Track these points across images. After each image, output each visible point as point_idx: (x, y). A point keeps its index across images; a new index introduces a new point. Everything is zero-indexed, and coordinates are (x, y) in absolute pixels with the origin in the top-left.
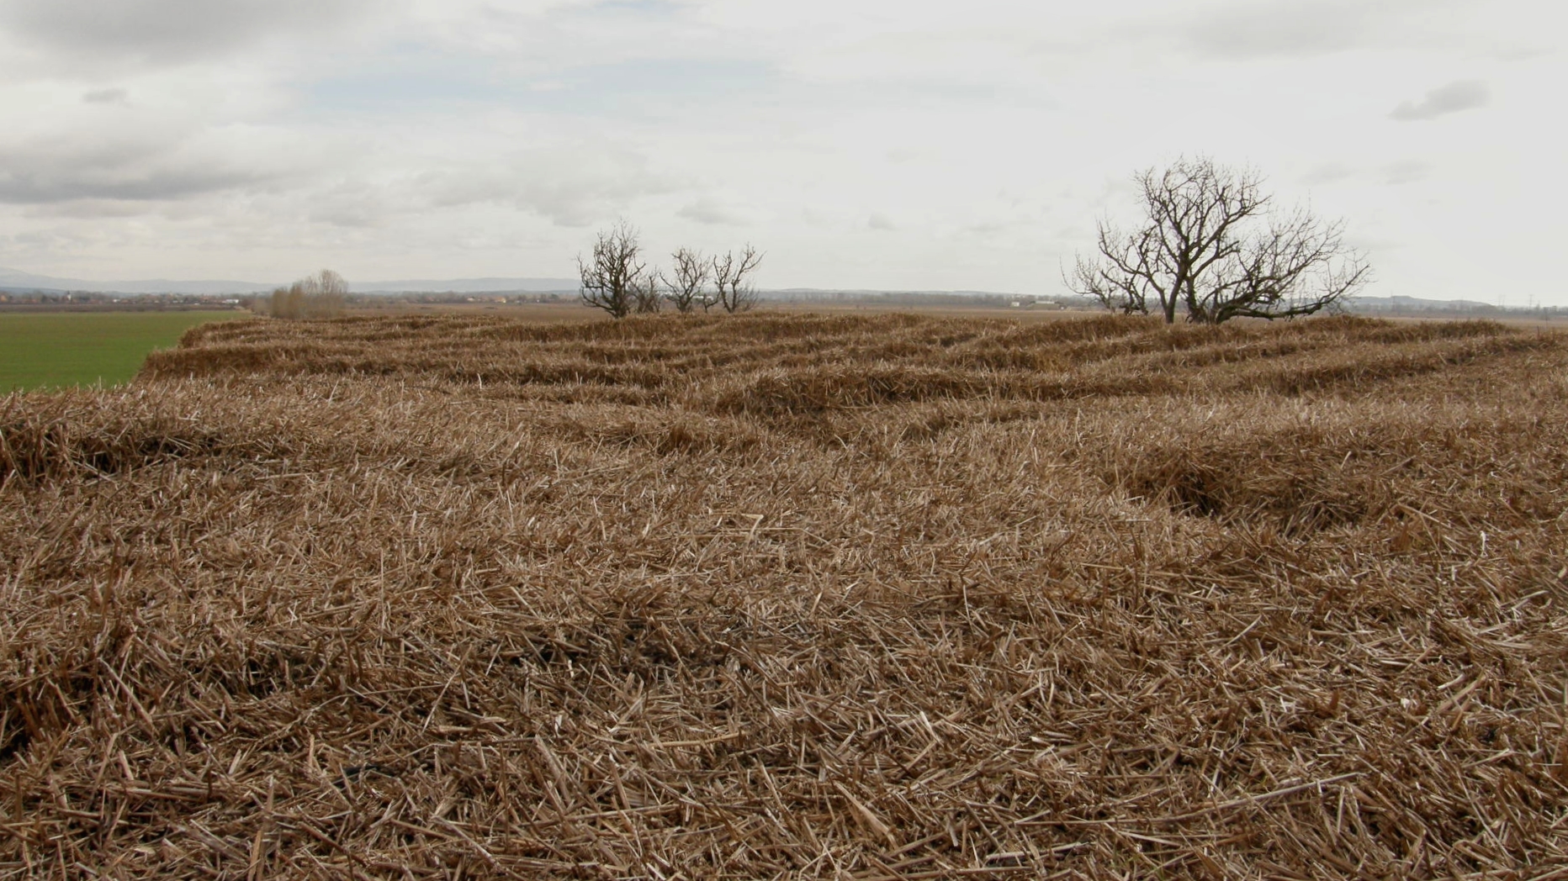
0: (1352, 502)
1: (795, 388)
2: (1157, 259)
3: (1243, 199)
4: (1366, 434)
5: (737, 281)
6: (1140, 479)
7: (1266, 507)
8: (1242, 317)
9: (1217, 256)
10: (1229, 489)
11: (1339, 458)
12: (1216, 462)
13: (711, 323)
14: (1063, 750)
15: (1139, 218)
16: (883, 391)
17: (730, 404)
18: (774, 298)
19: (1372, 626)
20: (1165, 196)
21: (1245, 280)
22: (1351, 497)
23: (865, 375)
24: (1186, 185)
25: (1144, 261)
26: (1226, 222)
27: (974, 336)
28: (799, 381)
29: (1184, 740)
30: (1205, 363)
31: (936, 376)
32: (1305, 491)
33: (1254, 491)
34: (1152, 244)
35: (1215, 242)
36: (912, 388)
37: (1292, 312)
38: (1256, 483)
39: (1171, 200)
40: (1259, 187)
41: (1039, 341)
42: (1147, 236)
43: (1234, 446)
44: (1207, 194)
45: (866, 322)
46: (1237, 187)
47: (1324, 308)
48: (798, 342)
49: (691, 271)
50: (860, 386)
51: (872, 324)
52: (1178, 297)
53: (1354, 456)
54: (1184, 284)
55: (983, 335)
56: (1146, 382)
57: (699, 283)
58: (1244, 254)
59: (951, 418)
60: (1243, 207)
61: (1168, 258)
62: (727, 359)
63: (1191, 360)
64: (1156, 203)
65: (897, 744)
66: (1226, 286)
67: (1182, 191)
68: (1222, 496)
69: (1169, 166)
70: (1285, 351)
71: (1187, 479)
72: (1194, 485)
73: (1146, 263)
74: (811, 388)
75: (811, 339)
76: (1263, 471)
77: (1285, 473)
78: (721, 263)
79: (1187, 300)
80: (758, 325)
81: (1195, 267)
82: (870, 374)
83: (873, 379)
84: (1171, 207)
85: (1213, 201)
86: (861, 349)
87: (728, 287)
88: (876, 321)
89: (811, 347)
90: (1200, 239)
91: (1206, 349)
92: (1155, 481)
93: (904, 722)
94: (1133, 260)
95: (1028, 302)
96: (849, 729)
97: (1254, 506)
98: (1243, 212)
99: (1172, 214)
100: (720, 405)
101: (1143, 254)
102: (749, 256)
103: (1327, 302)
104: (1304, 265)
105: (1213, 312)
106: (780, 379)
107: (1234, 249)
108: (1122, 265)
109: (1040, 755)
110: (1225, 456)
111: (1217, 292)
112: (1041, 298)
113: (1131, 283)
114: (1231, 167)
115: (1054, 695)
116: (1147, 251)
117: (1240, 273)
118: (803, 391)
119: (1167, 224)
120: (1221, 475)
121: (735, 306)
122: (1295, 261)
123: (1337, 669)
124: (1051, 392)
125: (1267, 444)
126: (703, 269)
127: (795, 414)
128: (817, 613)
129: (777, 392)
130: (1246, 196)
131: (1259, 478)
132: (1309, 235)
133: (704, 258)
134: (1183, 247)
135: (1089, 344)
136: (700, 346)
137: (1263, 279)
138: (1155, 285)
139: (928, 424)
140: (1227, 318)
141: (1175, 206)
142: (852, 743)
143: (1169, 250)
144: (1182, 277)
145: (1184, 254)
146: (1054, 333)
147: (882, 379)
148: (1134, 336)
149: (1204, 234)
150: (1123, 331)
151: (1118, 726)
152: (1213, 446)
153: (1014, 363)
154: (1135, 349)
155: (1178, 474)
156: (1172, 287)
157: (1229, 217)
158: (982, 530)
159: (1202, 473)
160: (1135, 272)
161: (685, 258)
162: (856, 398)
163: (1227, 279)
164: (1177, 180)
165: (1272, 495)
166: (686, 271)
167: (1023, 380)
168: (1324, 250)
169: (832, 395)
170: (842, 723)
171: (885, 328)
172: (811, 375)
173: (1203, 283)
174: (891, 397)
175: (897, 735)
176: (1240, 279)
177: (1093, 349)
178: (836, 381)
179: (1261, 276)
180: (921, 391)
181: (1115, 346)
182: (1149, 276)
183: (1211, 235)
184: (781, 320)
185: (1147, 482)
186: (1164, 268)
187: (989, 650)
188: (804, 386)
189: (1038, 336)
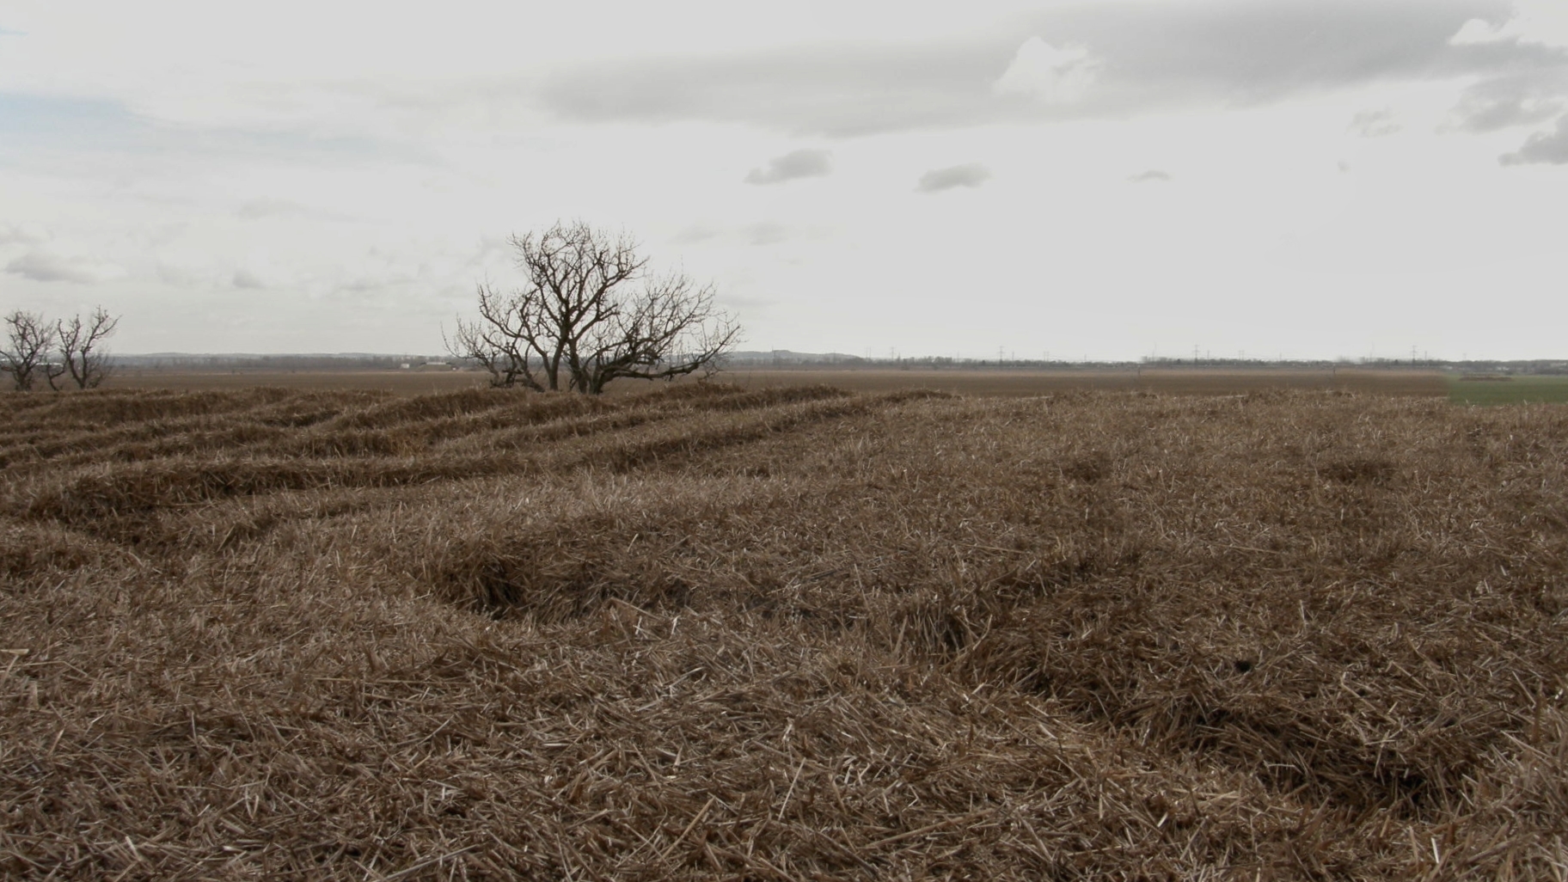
0: (633, 582)
1: (120, 487)
2: (539, 322)
3: (620, 263)
4: (657, 515)
5: (88, 348)
6: (445, 573)
7: (560, 591)
8: (624, 378)
9: (598, 318)
10: (528, 576)
11: (627, 541)
12: (516, 551)
13: (48, 403)
14: (253, 854)
15: (521, 281)
16: (218, 486)
17: (46, 509)
18: (136, 364)
19: (550, 714)
20: (544, 260)
21: (624, 342)
22: (631, 578)
23: (198, 470)
24: (564, 250)
25: (525, 324)
26: (605, 286)
27: (337, 413)
28: (125, 479)
29: (351, 834)
30: (558, 437)
31: (275, 467)
32: (595, 574)
33: (550, 577)
34: (533, 308)
35: (595, 305)
36: (250, 480)
37: (671, 372)
38: (553, 569)
39: (550, 265)
40: (635, 251)
41: (403, 417)
42: (528, 300)
43: (534, 535)
44: (585, 258)
45: (226, 398)
46: (613, 251)
47: (701, 367)
48: (141, 427)
49: (31, 338)
50: (192, 482)
51: (232, 400)
52: (561, 360)
53: (641, 538)
54: (567, 346)
55: (346, 412)
56: (491, 462)
57: (41, 350)
58: (623, 318)
59: (279, 515)
60: (621, 271)
61: (550, 321)
62: (58, 449)
63: (544, 436)
64: (536, 268)
65: (101, 869)
66: (607, 348)
67: (561, 256)
68: (522, 583)
69: (547, 230)
70: (634, 422)
71: (489, 570)
72: (496, 574)
73: (528, 327)
74: (138, 487)
75: (156, 423)
76: (559, 557)
77: (578, 558)
78: (66, 328)
79: (570, 362)
80: (102, 405)
81: (577, 329)
82: (203, 469)
83: (206, 473)
84: (550, 272)
85: (591, 266)
86: (208, 434)
87: (77, 354)
88: (236, 397)
89: (156, 432)
90: (580, 302)
91: (560, 423)
92: (459, 573)
93: (111, 849)
94: (515, 324)
95: (419, 363)
96: (55, 861)
97: (550, 591)
98: (621, 275)
99: (551, 278)
100: (33, 509)
101: (523, 317)
102: (101, 320)
103: (703, 361)
104: (679, 327)
105: (596, 374)
106: (103, 479)
107: (614, 311)
108: (504, 329)
109: (232, 862)
110: (525, 545)
111: (599, 353)
112: (432, 359)
113: (513, 347)
114: (608, 235)
115: (260, 806)
116: (527, 314)
117: (620, 334)
118: (129, 490)
119: (547, 288)
120: (520, 563)
121: (85, 376)
122: (671, 323)
123: (510, 755)
124: (393, 478)
125: (566, 531)
126: (46, 335)
127: (120, 515)
128: (57, 750)
129: (100, 492)
130: (623, 260)
131: (555, 564)
132: (682, 298)
133: (46, 322)
134: (564, 309)
135: (449, 420)
136: (28, 434)
137: (643, 340)
138: (538, 349)
139: (256, 522)
140: (609, 379)
141: (554, 270)
142: (58, 874)
143: (550, 313)
144: (563, 340)
145: (566, 315)
146: (417, 409)
147: (217, 473)
148: (493, 411)
149: (584, 297)
150: (489, 403)
151: (305, 828)
152: (514, 536)
153: (366, 445)
154: (494, 424)
155: (481, 565)
156: (554, 349)
157: (607, 280)
158: (250, 647)
159: (503, 563)
160: (517, 336)
161: (22, 323)
162: (189, 494)
163: (607, 341)
164: (555, 244)
165: (566, 579)
166: (23, 337)
167: (366, 467)
168: (697, 312)
169: (162, 493)
170: (50, 857)
171: (246, 405)
172: (137, 472)
173: (584, 345)
174: (228, 490)
175: (103, 862)
176: (620, 340)
177: (453, 426)
178: (166, 478)
179: (640, 337)
180: (260, 483)
181: (475, 421)
182: (532, 340)
183: (591, 298)
184: (130, 398)
185: (452, 575)
186: (546, 331)
187: (210, 770)
188: (131, 485)
189: (401, 413)
